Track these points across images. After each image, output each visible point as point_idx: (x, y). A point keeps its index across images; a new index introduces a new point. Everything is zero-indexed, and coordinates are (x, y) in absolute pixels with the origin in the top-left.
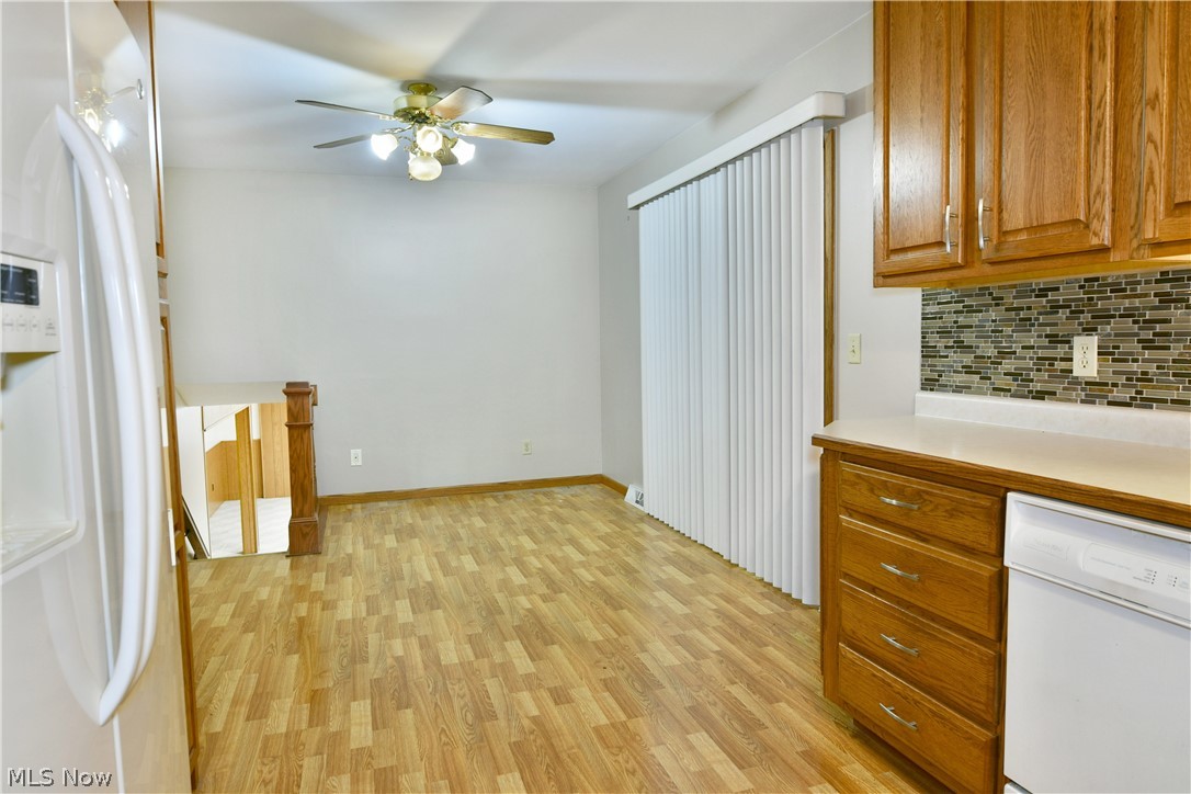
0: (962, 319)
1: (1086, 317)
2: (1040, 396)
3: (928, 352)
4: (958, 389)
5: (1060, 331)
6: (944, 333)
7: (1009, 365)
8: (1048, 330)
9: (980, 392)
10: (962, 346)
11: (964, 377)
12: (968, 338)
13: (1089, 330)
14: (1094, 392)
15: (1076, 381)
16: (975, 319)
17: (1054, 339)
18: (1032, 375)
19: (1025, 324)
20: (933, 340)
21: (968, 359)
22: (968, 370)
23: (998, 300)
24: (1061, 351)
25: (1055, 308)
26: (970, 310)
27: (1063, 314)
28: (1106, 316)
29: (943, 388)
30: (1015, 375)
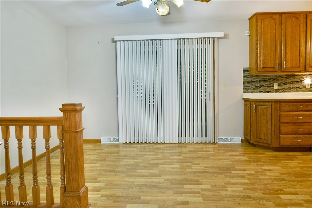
0: (252, 80)
1: (275, 80)
2: (268, 92)
3: (245, 86)
4: (252, 92)
5: (271, 82)
6: (248, 82)
7: (263, 88)
8: (269, 82)
9: (257, 92)
10: (252, 85)
11: (253, 90)
12: (254, 83)
13: (276, 82)
14: (277, 91)
15: (274, 89)
16: (256, 80)
17: (270, 84)
18: (267, 89)
19: (265, 81)
20: (246, 84)
21: (254, 87)
22: (254, 89)
23: (260, 77)
24: (272, 85)
25: (270, 79)
26: (254, 79)
27: (272, 80)
28: (279, 80)
29: (249, 92)
30: (264, 89)
